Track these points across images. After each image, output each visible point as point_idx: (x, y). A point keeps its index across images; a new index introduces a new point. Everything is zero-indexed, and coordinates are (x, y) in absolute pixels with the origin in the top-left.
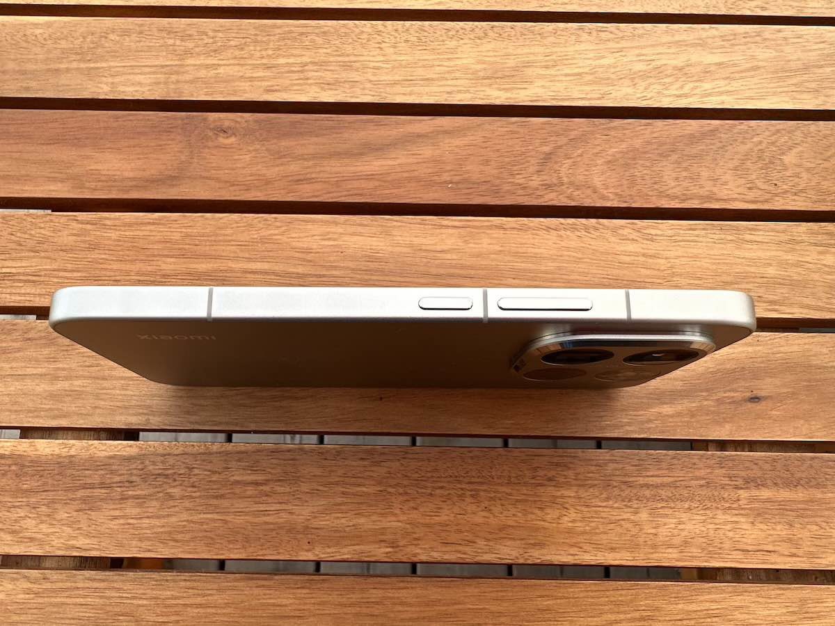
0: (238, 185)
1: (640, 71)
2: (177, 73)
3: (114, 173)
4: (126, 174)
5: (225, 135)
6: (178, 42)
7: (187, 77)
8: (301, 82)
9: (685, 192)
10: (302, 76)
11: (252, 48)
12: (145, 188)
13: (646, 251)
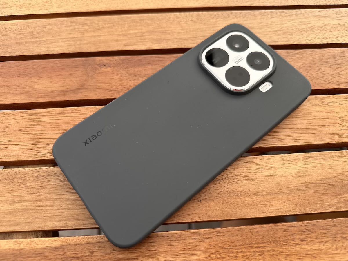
0: (113, 91)
1: (303, 29)
2: (80, 40)
3: (47, 89)
4: (54, 89)
5: (105, 67)
6: (81, 27)
7: (85, 42)
8: (142, 41)
9: (338, 81)
10: (142, 38)
11: (117, 27)
12: (64, 95)
13: (327, 110)
